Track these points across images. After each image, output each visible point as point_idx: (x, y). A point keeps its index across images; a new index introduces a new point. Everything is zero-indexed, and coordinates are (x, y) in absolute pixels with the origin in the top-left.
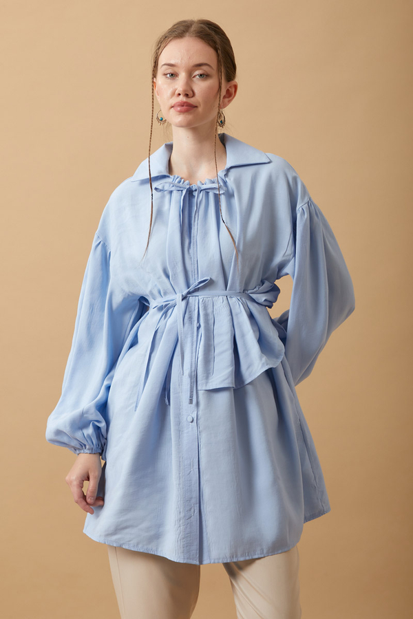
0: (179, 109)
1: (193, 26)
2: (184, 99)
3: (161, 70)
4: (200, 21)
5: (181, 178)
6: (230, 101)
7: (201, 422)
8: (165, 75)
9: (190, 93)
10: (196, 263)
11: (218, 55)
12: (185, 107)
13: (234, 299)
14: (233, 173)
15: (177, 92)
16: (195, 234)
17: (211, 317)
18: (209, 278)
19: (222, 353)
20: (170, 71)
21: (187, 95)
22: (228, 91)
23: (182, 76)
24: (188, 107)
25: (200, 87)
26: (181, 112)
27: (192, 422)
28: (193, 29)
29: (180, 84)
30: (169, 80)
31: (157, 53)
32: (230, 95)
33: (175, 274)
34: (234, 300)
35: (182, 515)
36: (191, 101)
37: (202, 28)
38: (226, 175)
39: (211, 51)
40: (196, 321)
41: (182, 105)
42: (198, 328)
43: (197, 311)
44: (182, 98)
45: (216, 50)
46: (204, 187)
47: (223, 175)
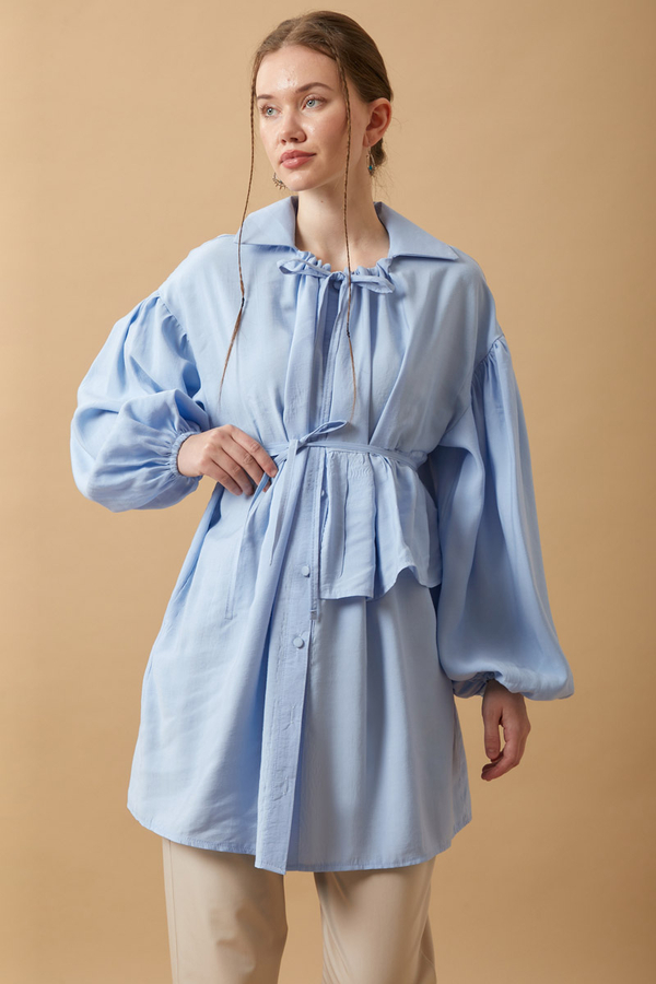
0: (289, 161)
2: (293, 147)
5: (318, 259)
7: (315, 648)
9: (298, 135)
10: (329, 395)
11: (337, 64)
12: (295, 161)
13: (380, 458)
14: (404, 267)
15: (281, 137)
16: (334, 351)
17: (344, 483)
18: (346, 422)
21: (295, 140)
22: (374, 115)
24: (301, 160)
26: (293, 169)
27: (301, 647)
28: (295, 30)
32: (379, 123)
33: (293, 410)
34: (378, 460)
35: (267, 792)
36: (303, 147)
40: (320, 487)
41: (291, 156)
42: (323, 498)
43: (321, 470)
44: (289, 147)
46: (355, 278)
47: (386, 266)
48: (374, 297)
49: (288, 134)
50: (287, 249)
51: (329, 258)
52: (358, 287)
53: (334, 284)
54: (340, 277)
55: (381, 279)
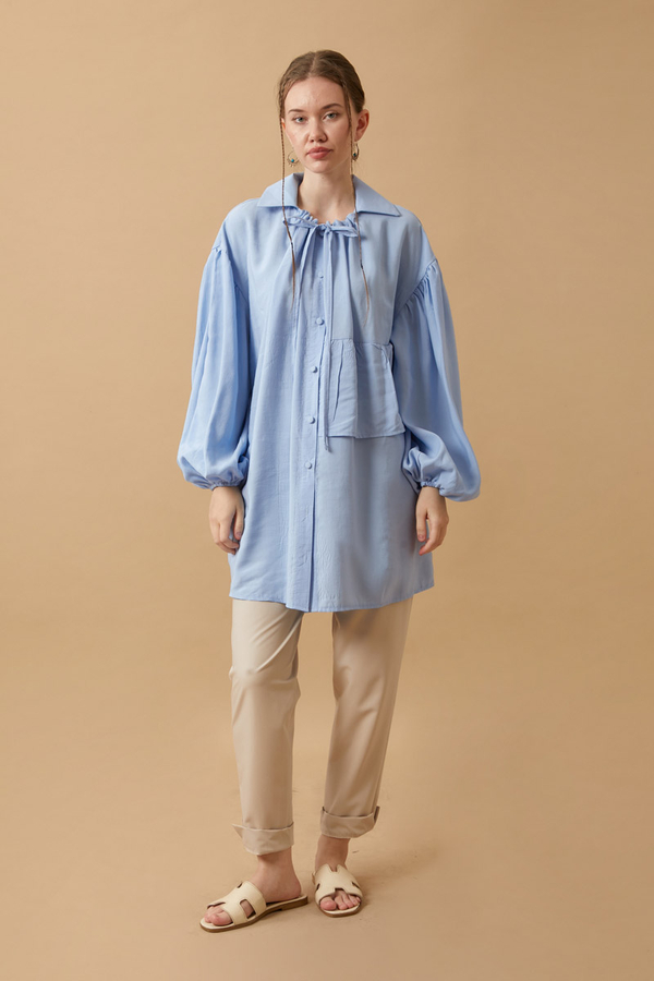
0: (316, 154)
1: (314, 62)
2: (319, 145)
3: (289, 116)
4: (320, 53)
5: (310, 215)
6: (363, 131)
7: (319, 468)
8: (294, 119)
9: (324, 138)
11: (344, 90)
12: (319, 154)
14: (363, 218)
15: (310, 139)
19: (346, 400)
20: (299, 115)
21: (321, 141)
22: (360, 121)
23: (312, 120)
24: (323, 153)
25: (333, 128)
26: (317, 159)
27: (310, 468)
28: (314, 66)
29: (311, 128)
30: (299, 127)
31: (281, 97)
32: (362, 125)
35: (294, 561)
36: (325, 145)
37: (323, 63)
38: (356, 219)
39: (336, 87)
41: (317, 150)
44: (316, 145)
45: (341, 84)
46: (334, 228)
47: (352, 218)
48: (346, 239)
49: (317, 137)
50: (292, 208)
51: (318, 214)
52: (336, 233)
53: (319, 233)
54: (323, 228)
55: (350, 228)
